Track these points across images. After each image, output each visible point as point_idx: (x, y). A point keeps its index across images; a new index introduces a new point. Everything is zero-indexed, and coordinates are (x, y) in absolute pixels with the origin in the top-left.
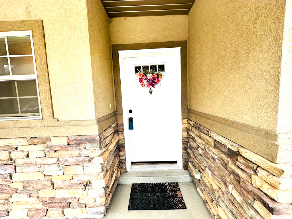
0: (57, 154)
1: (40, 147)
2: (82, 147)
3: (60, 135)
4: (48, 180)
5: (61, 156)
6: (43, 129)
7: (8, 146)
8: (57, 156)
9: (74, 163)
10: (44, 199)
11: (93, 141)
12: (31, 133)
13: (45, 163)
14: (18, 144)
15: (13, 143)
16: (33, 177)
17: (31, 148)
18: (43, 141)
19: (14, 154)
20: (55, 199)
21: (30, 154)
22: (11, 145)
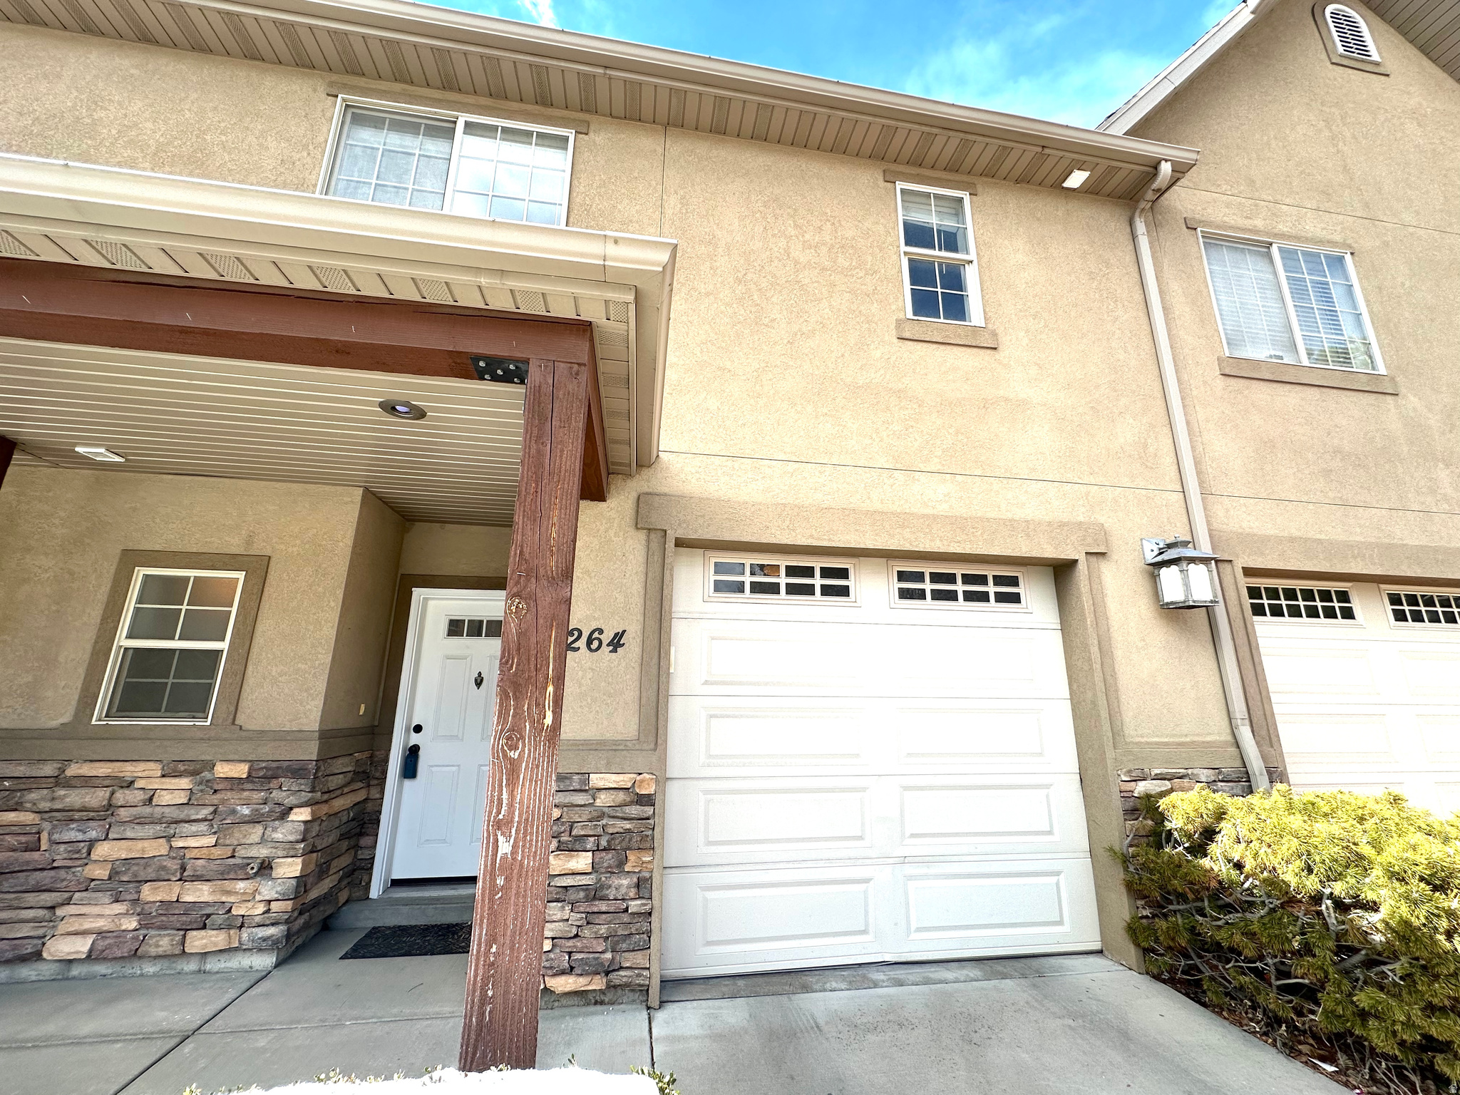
0: (216, 799)
1: (185, 783)
2: (274, 784)
3: (236, 757)
4: (174, 858)
5: (223, 801)
6: (205, 745)
7: (115, 778)
8: (216, 802)
9: (247, 819)
10: (147, 907)
11: (301, 772)
12: (177, 752)
13: (182, 816)
14: (140, 775)
15: (128, 770)
16: (143, 850)
17: (163, 783)
18: (198, 769)
19: (121, 796)
20: (177, 904)
21: (156, 796)
22: (122, 775)
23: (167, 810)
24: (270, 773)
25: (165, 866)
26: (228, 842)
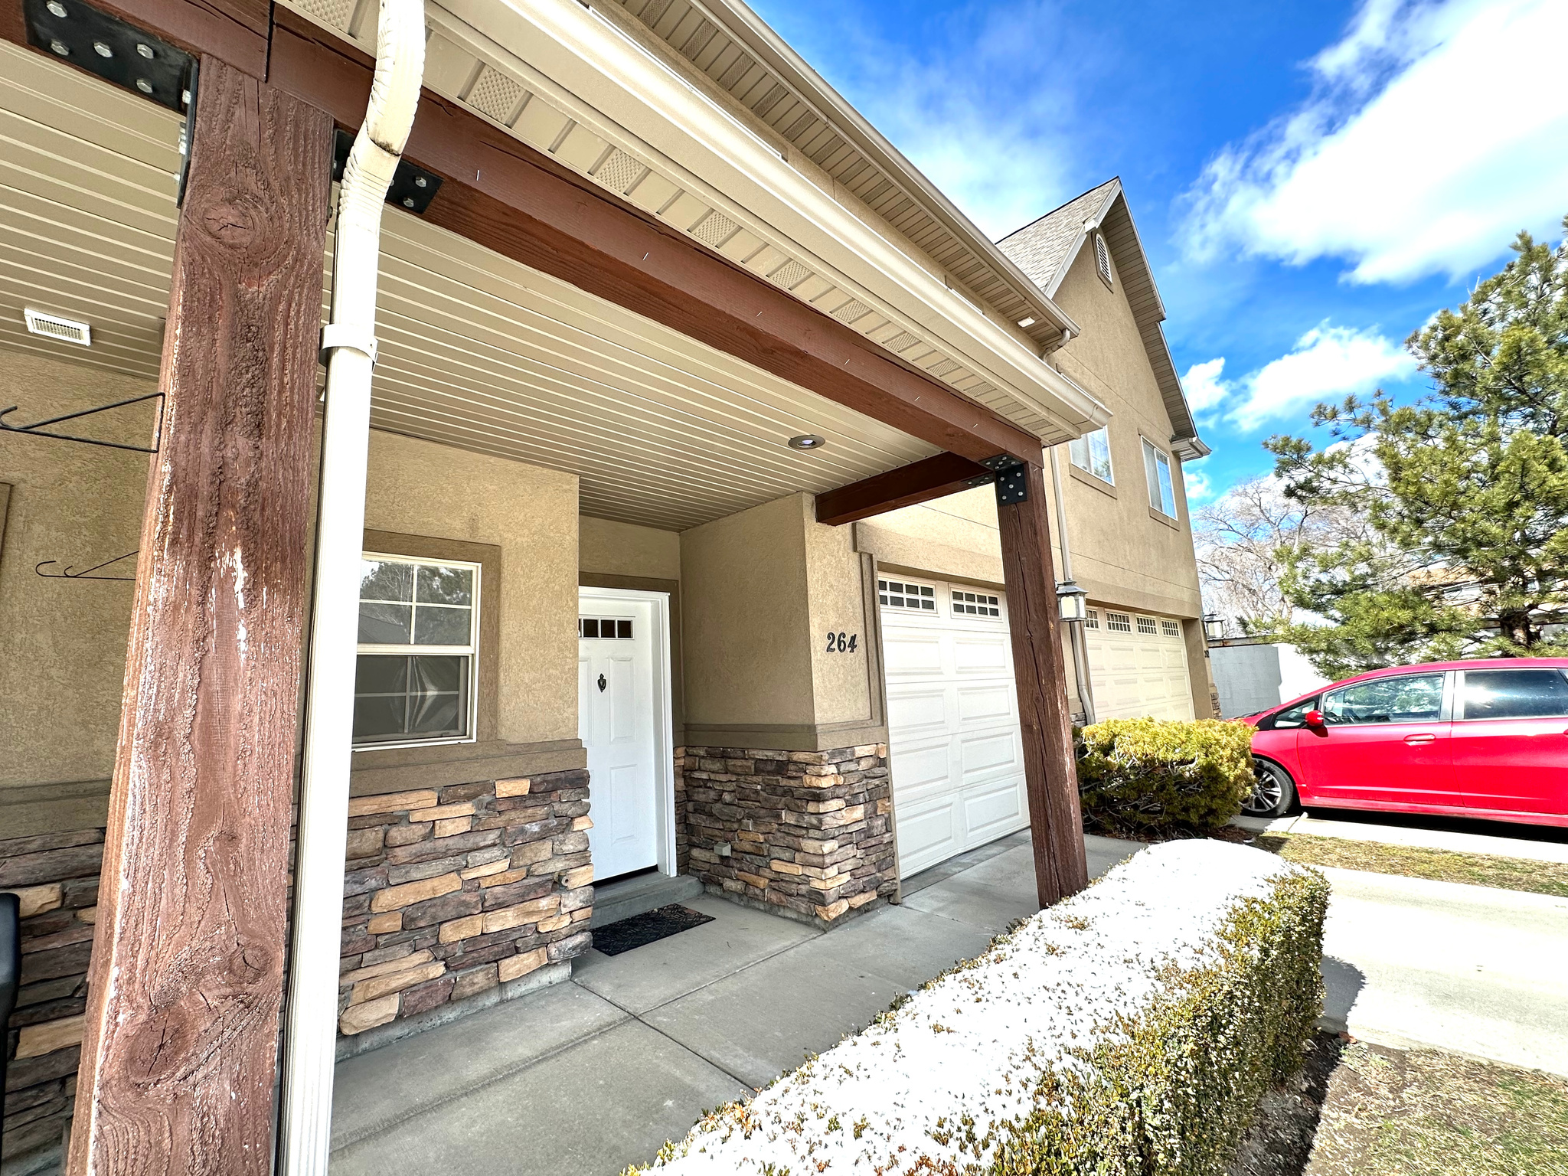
0: (500, 821)
1: (467, 808)
2: (554, 796)
3: (512, 775)
4: (469, 891)
5: (509, 822)
6: (476, 764)
7: (384, 815)
8: (501, 824)
9: (536, 836)
10: (449, 949)
12: (449, 776)
13: (469, 845)
14: (412, 807)
15: (398, 803)
16: (434, 890)
17: (443, 812)
18: (476, 791)
19: (397, 834)
20: (483, 938)
21: (437, 828)
22: (390, 810)
23: (450, 842)
24: (551, 785)
25: (464, 901)
26: (521, 863)
